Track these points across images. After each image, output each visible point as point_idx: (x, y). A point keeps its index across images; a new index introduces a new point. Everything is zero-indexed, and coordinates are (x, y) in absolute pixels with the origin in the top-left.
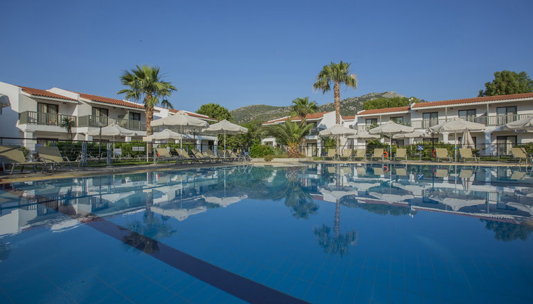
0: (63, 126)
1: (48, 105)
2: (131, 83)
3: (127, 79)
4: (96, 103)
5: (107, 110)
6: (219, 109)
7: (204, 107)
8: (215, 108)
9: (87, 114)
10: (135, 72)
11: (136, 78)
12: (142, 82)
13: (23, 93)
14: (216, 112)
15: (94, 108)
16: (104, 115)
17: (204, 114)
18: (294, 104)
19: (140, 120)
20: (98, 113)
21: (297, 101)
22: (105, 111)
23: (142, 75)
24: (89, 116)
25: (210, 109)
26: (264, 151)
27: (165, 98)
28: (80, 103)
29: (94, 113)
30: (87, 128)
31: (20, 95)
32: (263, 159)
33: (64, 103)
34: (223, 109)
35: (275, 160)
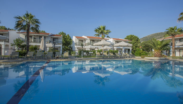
0: (81, 46)
1: (81, 40)
2: (97, 32)
3: (96, 31)
5: (94, 40)
6: (133, 37)
7: (128, 37)
10: (98, 28)
11: (98, 30)
12: (100, 31)
13: (76, 38)
15: (91, 40)
17: (127, 39)
18: (167, 31)
20: (92, 41)
21: (169, 29)
23: (100, 29)
28: (87, 39)
29: (90, 42)
31: (75, 39)
32: (140, 57)
33: (84, 40)
34: (135, 36)
35: (146, 58)
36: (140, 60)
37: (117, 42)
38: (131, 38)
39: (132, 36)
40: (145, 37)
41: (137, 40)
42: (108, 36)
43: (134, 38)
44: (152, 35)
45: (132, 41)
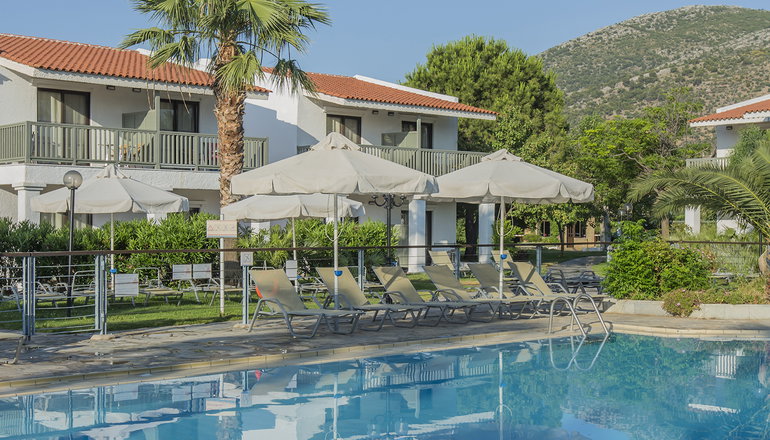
4: (50, 76)
5: (87, 96)
6: (501, 62)
7: (441, 57)
8: (488, 59)
9: (22, 119)
14: (491, 76)
15: (44, 91)
16: (78, 117)
19: (196, 130)
20: (55, 106)
22: (79, 100)
24: (30, 124)
25: (466, 65)
26: (666, 273)
27: (285, 56)
29: (43, 115)
30: (23, 167)
32: (655, 307)
34: (522, 59)
35: (708, 310)
36: (646, 330)
37: (343, 119)
38: (476, 77)
39: (486, 54)
40: (565, 51)
41: (539, 104)
42: (290, 65)
43: (507, 74)
44: (634, 26)
45: (503, 114)
